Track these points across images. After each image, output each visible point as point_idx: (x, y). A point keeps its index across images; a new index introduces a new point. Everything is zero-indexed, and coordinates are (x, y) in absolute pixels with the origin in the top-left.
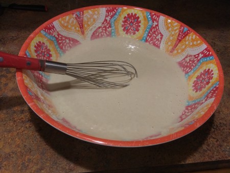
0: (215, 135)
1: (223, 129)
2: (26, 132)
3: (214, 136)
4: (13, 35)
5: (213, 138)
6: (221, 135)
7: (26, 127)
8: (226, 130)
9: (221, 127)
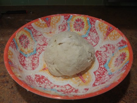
0: (125, 98)
1: (131, 95)
2: (3, 89)
3: (124, 100)
4: (10, 32)
5: (124, 101)
6: (129, 99)
7: (4, 86)
8: (133, 96)
9: (130, 93)
